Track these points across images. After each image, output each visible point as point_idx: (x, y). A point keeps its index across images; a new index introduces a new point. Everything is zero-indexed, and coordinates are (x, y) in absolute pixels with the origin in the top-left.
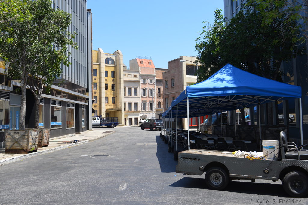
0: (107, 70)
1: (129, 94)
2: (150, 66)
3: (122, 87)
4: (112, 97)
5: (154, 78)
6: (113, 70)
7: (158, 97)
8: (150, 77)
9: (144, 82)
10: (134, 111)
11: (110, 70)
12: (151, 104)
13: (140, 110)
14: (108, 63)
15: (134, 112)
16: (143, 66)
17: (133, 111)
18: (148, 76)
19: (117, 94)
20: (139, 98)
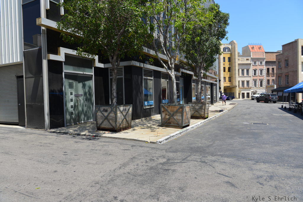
0: (225, 57)
1: (242, 74)
2: (261, 51)
3: (237, 69)
4: (229, 77)
5: (264, 60)
6: (229, 57)
7: (267, 76)
8: (261, 60)
9: (255, 64)
11: (227, 56)
12: (261, 82)
13: (251, 87)
14: (225, 51)
15: (246, 88)
16: (254, 51)
18: (258, 59)
19: (233, 75)
20: (251, 77)
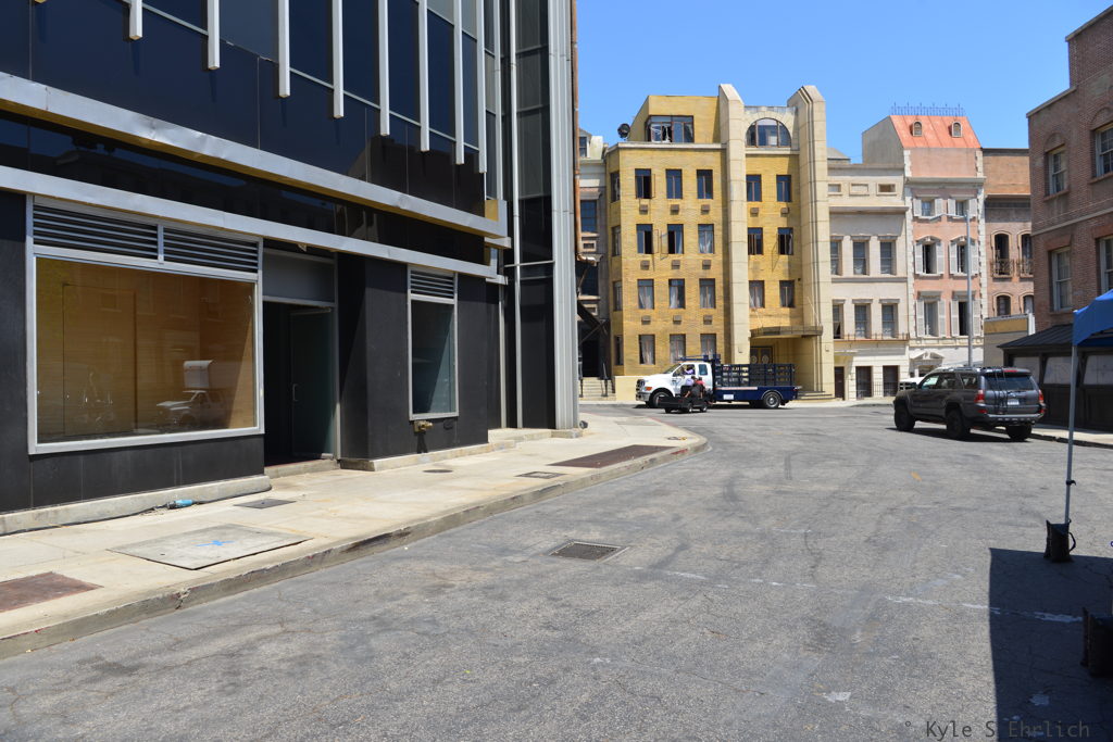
0: (757, 172)
1: (856, 266)
2: (959, 142)
3: (824, 232)
4: (782, 283)
5: (977, 193)
6: (784, 172)
7: (997, 275)
8: (958, 191)
9: (929, 214)
10: (879, 338)
11: (772, 170)
12: (963, 309)
13: (908, 335)
14: (764, 143)
15: (878, 343)
16: (920, 145)
17: (873, 338)
18: (944, 187)
19: (804, 268)
20: (904, 280)
